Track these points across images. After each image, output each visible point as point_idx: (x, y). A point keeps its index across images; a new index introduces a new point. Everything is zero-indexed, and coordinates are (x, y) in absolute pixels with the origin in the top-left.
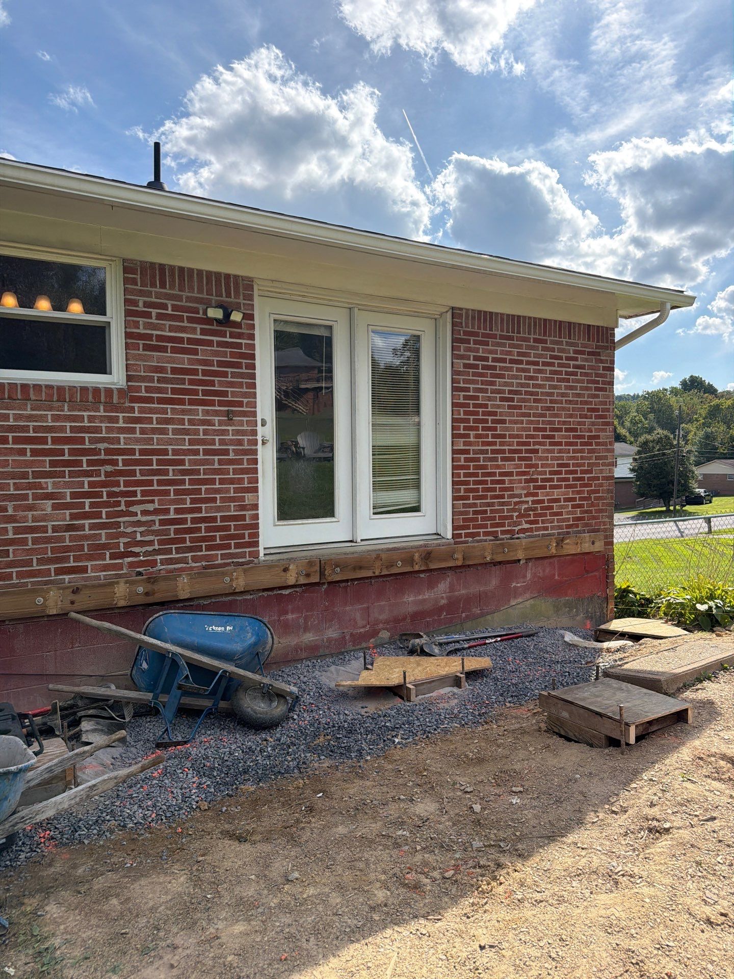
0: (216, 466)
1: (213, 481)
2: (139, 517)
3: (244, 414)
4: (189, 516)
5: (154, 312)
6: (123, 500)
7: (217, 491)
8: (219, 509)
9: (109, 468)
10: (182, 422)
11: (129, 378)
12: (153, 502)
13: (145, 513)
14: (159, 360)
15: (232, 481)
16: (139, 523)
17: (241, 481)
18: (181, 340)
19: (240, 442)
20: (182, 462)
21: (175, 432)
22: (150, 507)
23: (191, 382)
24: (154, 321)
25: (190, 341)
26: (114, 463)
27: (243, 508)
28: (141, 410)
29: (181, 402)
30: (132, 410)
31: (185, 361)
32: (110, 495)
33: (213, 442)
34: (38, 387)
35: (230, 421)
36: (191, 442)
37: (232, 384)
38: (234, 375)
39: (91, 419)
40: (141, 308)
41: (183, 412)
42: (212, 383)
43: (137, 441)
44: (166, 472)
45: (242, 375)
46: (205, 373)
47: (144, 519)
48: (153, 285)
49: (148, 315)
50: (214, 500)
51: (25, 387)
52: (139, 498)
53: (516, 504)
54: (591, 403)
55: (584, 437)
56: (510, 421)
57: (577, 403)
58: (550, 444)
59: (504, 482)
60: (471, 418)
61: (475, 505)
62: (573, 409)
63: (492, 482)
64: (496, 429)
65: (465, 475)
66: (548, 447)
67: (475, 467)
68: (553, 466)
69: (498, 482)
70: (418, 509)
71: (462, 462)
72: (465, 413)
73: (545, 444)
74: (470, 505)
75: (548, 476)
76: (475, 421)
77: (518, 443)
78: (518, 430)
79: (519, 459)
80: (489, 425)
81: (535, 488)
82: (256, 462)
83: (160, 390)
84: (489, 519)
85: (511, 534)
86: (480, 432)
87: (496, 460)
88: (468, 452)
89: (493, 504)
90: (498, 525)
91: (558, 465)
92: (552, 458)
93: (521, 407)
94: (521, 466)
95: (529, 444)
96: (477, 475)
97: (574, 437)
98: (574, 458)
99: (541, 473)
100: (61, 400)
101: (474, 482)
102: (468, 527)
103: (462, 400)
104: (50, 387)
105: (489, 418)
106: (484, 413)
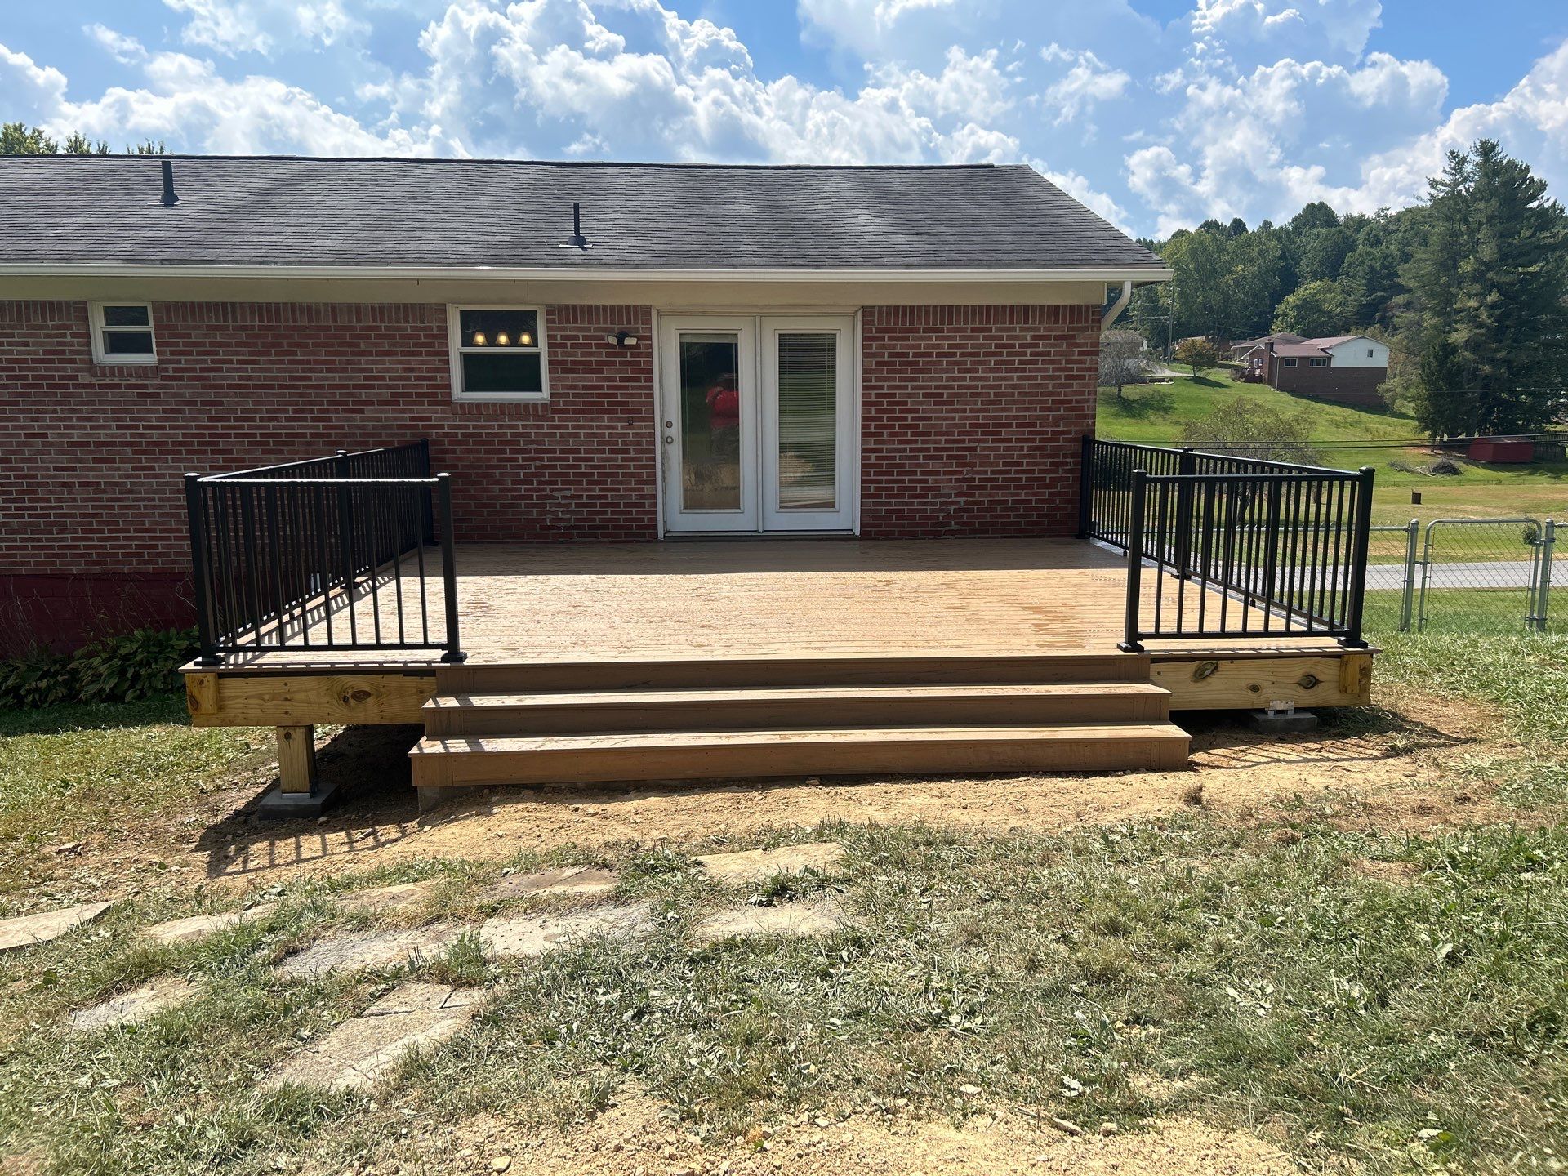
0: (620, 463)
1: (617, 475)
2: (560, 500)
3: (643, 419)
4: (598, 502)
5: (569, 343)
6: (548, 487)
7: (621, 483)
8: (622, 497)
9: (538, 463)
10: (591, 427)
11: (552, 395)
12: (570, 489)
13: (564, 497)
14: (574, 379)
15: (632, 475)
16: (559, 505)
17: (640, 475)
18: (590, 363)
19: (639, 443)
20: (592, 459)
21: (586, 435)
22: (568, 493)
23: (599, 396)
24: (569, 349)
25: (598, 363)
26: (542, 459)
27: (642, 497)
28: (560, 419)
29: (591, 411)
30: (553, 419)
31: (593, 379)
32: (539, 483)
33: (616, 443)
34: (487, 405)
35: (630, 426)
36: (599, 443)
37: (631, 396)
38: (633, 388)
39: (524, 427)
40: (559, 341)
41: (592, 419)
42: (615, 396)
43: (558, 443)
44: (579, 467)
45: (641, 388)
46: (609, 387)
47: (564, 502)
48: (568, 321)
49: (565, 345)
50: (618, 490)
51: (478, 405)
52: (560, 486)
53: (942, 504)
54: (1059, 394)
55: (1046, 432)
56: (937, 418)
57: (1036, 394)
58: (994, 441)
59: (927, 481)
60: (885, 416)
61: (889, 504)
62: (1030, 402)
63: (911, 481)
64: (917, 426)
65: (876, 473)
66: (990, 445)
67: (888, 466)
68: (998, 464)
69: (920, 481)
70: (832, 505)
71: (873, 461)
72: (877, 411)
73: (986, 441)
74: (882, 504)
75: (989, 476)
76: (889, 419)
77: (947, 441)
78: (948, 426)
79: (949, 457)
80: (909, 422)
81: (969, 487)
82: (653, 459)
83: (574, 403)
84: (907, 518)
85: (936, 535)
86: (897, 430)
87: (917, 458)
88: (880, 450)
89: (912, 504)
90: (918, 525)
91: (1005, 464)
92: (996, 457)
93: (952, 403)
94: (951, 465)
95: (963, 441)
96: (891, 474)
97: (1030, 433)
98: (1029, 456)
99: (978, 472)
100: (503, 413)
101: (888, 481)
102: (880, 525)
103: (873, 399)
104: (495, 404)
105: (909, 415)
106: (901, 411)
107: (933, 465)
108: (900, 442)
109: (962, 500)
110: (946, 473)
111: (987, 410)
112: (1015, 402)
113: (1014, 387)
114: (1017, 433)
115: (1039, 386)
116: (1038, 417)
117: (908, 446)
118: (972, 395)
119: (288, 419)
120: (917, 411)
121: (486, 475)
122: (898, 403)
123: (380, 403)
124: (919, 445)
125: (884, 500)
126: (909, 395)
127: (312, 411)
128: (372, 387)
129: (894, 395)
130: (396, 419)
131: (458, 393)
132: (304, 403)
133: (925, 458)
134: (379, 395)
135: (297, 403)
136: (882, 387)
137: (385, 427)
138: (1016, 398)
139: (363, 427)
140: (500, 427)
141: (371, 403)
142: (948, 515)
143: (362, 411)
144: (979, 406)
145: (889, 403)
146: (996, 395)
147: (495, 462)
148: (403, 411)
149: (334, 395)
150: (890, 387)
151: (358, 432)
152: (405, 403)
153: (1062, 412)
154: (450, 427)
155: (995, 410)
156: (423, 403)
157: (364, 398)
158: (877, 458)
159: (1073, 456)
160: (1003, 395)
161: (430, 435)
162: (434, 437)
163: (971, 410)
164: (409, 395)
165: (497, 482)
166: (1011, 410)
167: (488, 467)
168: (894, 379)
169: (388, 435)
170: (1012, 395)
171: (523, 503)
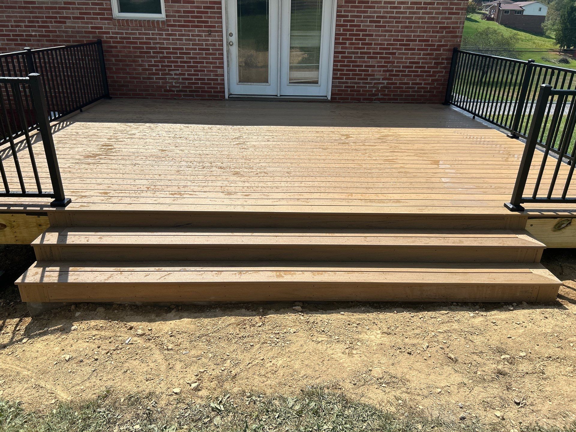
0: (204, 56)
1: (203, 63)
2: (173, 76)
3: (216, 32)
4: (194, 77)
6: (167, 69)
7: (205, 67)
8: (206, 75)
9: (161, 55)
10: (188, 35)
11: (167, 16)
12: (178, 70)
13: (176, 74)
14: (178, 7)
15: (211, 63)
16: (174, 79)
17: (215, 63)
19: (214, 45)
20: (189, 54)
21: (186, 40)
22: (178, 72)
23: (192, 17)
26: (163, 53)
27: (217, 75)
28: (172, 30)
29: (188, 26)
30: (168, 30)
32: (162, 66)
33: (202, 45)
34: (132, 21)
35: (210, 35)
36: (193, 45)
37: (210, 17)
38: (211, 13)
39: (153, 34)
41: (189, 31)
42: (201, 17)
43: (171, 44)
44: (183, 58)
45: (215, 13)
46: (198, 12)
47: (175, 77)
50: (204, 71)
51: (127, 21)
52: (173, 68)
53: (375, 84)
54: (444, 23)
55: (434, 45)
56: (376, 35)
57: (431, 23)
58: (406, 49)
59: (368, 71)
60: (348, 33)
61: (347, 83)
62: (428, 27)
63: (359, 71)
64: (365, 40)
65: (341, 66)
66: (403, 51)
67: (348, 62)
68: (406, 63)
69: (364, 71)
70: (316, 82)
71: (340, 59)
72: (344, 30)
73: (401, 49)
74: (343, 83)
75: (401, 69)
76: (350, 35)
77: (381, 49)
78: (382, 40)
79: (381, 58)
80: (361, 37)
81: (390, 75)
82: (222, 54)
83: (179, 21)
84: (355, 91)
85: (370, 100)
86: (354, 41)
87: (364, 58)
88: (344, 53)
89: (359, 83)
90: (361, 95)
91: (410, 63)
92: (406, 58)
93: (385, 26)
94: (381, 62)
95: (389, 49)
96: (349, 66)
97: (426, 45)
98: (423, 59)
99: (396, 67)
100: (141, 26)
101: (347, 70)
102: (341, 94)
103: (342, 23)
104: (136, 21)
105: (361, 33)
106: (357, 30)
107: (372, 62)
108: (355, 48)
109: (385, 82)
110: (378, 67)
111: (404, 32)
112: (419, 27)
113: (420, 18)
114: (419, 45)
115: (433, 18)
116: (431, 36)
117: (359, 51)
118: (397, 22)
119: (26, 26)
120: (365, 31)
121: (134, 61)
122: (355, 26)
123: (75, 18)
124: (365, 51)
125: (344, 80)
126: (362, 22)
127: (38, 22)
128: (69, 9)
129: (353, 21)
130: (83, 27)
131: (116, 13)
132: (34, 17)
133: (368, 58)
134: (73, 13)
135: (29, 17)
136: (347, 16)
137: (78, 32)
138: (420, 25)
139: (66, 32)
140: (140, 34)
141: (69, 18)
142: (378, 91)
143: (65, 23)
144: (400, 29)
145: (351, 26)
146: (409, 23)
147: (138, 54)
148: (87, 23)
149: (49, 13)
150: (352, 16)
151: (64, 34)
152: (88, 18)
153: (444, 34)
154: (113, 33)
155: (408, 32)
156: (97, 19)
157: (65, 15)
158: (342, 57)
159: (447, 59)
160: (413, 23)
161: (103, 37)
162: (105, 39)
163: (395, 31)
164: (89, 14)
165: (140, 65)
166: (416, 32)
167: (136, 57)
168: (354, 12)
169: (80, 37)
170: (418, 23)
171: (154, 77)
